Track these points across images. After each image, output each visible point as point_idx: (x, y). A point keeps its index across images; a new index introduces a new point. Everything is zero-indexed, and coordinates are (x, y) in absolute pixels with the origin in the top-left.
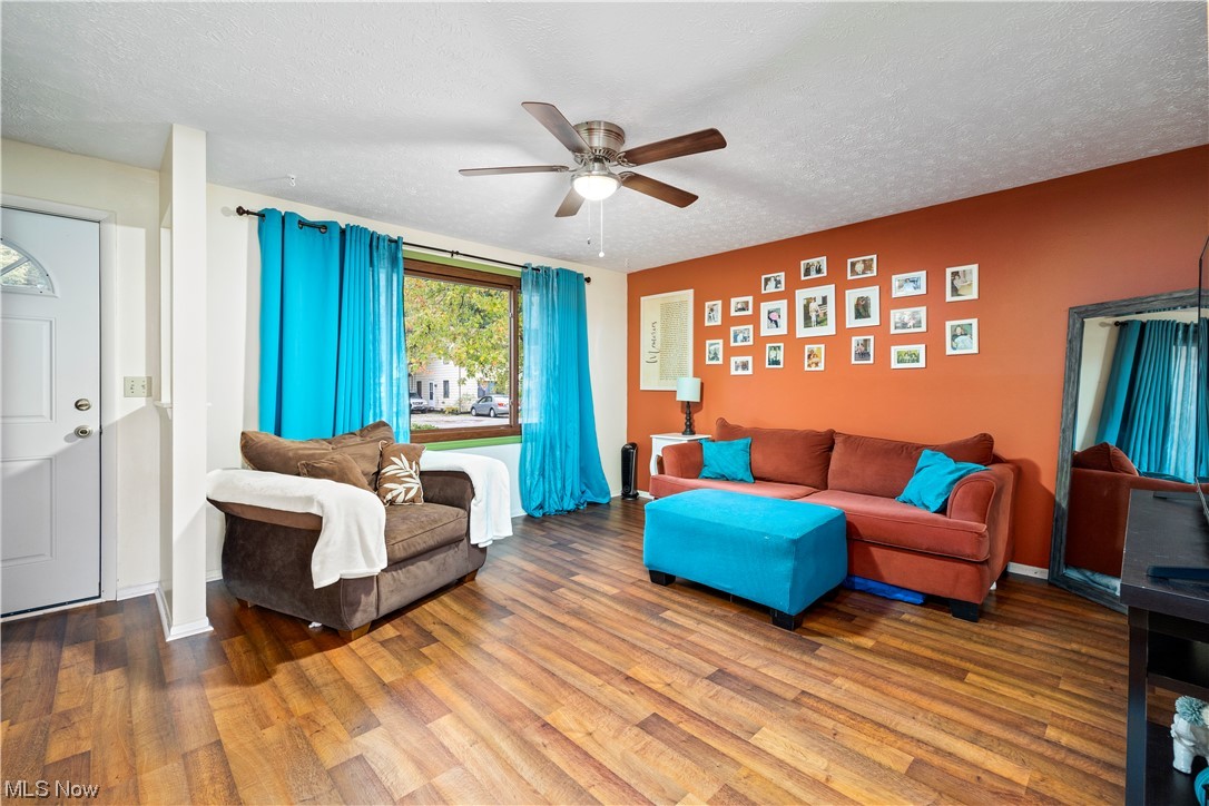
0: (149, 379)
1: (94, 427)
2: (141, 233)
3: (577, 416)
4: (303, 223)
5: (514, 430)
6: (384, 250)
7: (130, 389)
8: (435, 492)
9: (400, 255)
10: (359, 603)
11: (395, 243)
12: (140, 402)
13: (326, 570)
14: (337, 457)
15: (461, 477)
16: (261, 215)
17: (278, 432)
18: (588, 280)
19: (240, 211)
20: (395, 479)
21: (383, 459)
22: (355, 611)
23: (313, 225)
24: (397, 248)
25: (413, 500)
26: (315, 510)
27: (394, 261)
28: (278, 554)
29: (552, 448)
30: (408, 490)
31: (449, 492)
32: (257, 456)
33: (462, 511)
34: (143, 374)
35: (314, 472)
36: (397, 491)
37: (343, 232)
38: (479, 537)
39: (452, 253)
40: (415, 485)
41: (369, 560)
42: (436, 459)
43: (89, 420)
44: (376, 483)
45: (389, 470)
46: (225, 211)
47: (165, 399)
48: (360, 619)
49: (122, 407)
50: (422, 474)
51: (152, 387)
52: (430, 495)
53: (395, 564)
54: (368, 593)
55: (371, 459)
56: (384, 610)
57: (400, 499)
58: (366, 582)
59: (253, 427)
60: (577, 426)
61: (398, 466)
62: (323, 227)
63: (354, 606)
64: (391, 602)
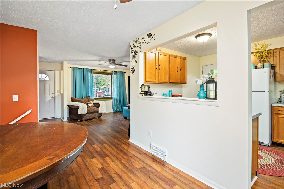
0: (60, 90)
1: (54, 96)
2: (59, 72)
3: (122, 96)
4: (78, 68)
5: (111, 98)
6: (90, 71)
7: (58, 92)
8: (95, 106)
9: (92, 71)
10: (84, 117)
11: (91, 70)
12: (59, 93)
13: (80, 112)
14: (82, 100)
15: (98, 103)
16: (73, 68)
17: (75, 97)
18: (125, 72)
19: (70, 68)
20: (90, 104)
21: (88, 101)
22: (83, 118)
23: (80, 68)
24: (92, 70)
25: (92, 107)
26: (78, 105)
27: (91, 72)
28: (75, 111)
29: (118, 101)
30: (91, 105)
31: (97, 106)
32: (72, 100)
33: (98, 108)
34: (59, 90)
35: (79, 102)
36: (90, 105)
37: (84, 69)
38: (101, 111)
39: (101, 70)
40: (93, 105)
41: (85, 112)
42: (95, 101)
43: (53, 95)
44: (87, 104)
45: (89, 103)
46: (69, 68)
47: (62, 93)
48: (84, 119)
49: (57, 94)
50: (94, 103)
51: (60, 91)
52: (94, 106)
53: (88, 113)
54: (85, 116)
55: (87, 101)
56: (87, 118)
57: (90, 106)
58: (85, 115)
59: (72, 96)
60: (122, 97)
61: (90, 102)
62: (81, 69)
63: (83, 117)
64: (88, 118)
